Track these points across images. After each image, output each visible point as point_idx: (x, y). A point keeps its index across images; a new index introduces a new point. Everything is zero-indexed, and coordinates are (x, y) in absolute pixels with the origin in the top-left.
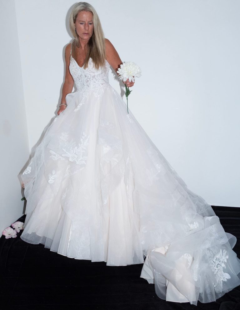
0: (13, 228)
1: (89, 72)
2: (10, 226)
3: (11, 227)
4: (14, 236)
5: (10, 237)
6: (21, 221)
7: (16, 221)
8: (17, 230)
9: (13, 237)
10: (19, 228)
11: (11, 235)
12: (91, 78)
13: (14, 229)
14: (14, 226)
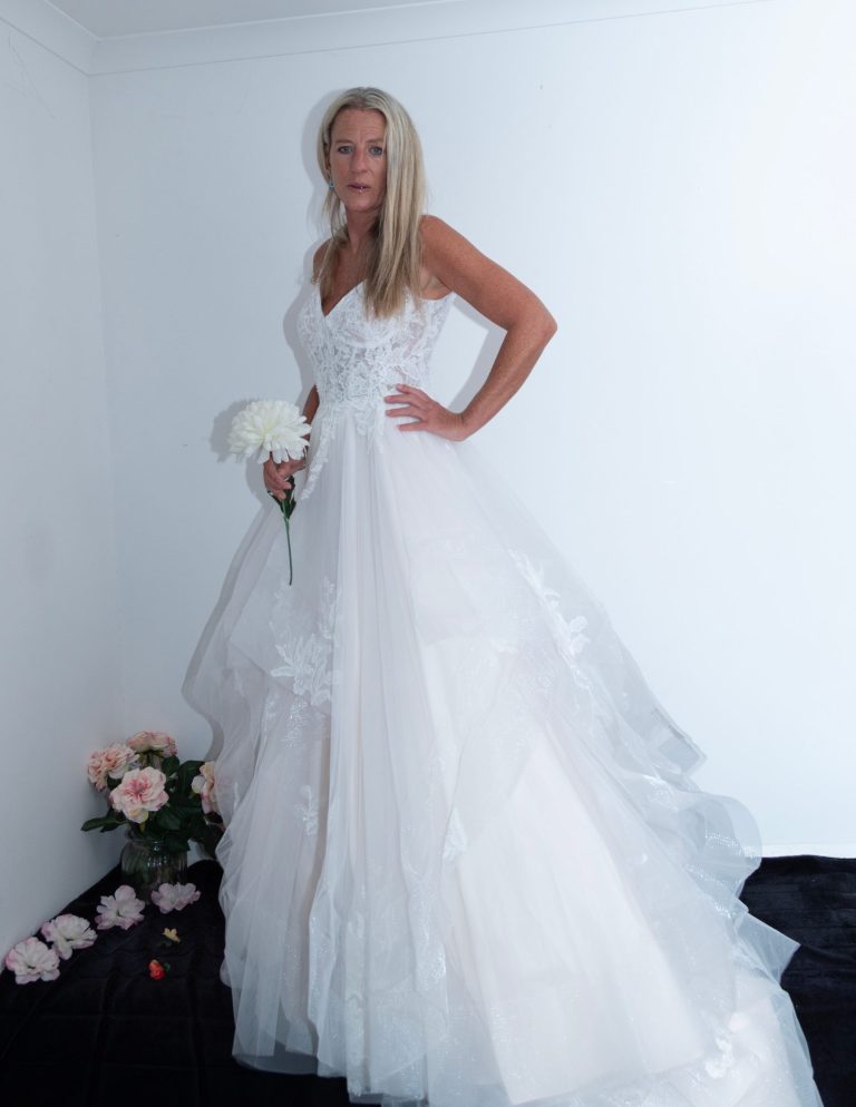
0: (48, 940)
1: (346, 337)
2: (34, 933)
3: (40, 936)
4: (50, 972)
5: (35, 979)
6: (80, 915)
7: (60, 914)
8: (61, 949)
9: (47, 978)
10: (68, 940)
11: (35, 972)
12: (353, 360)
13: (50, 945)
14: (49, 933)
